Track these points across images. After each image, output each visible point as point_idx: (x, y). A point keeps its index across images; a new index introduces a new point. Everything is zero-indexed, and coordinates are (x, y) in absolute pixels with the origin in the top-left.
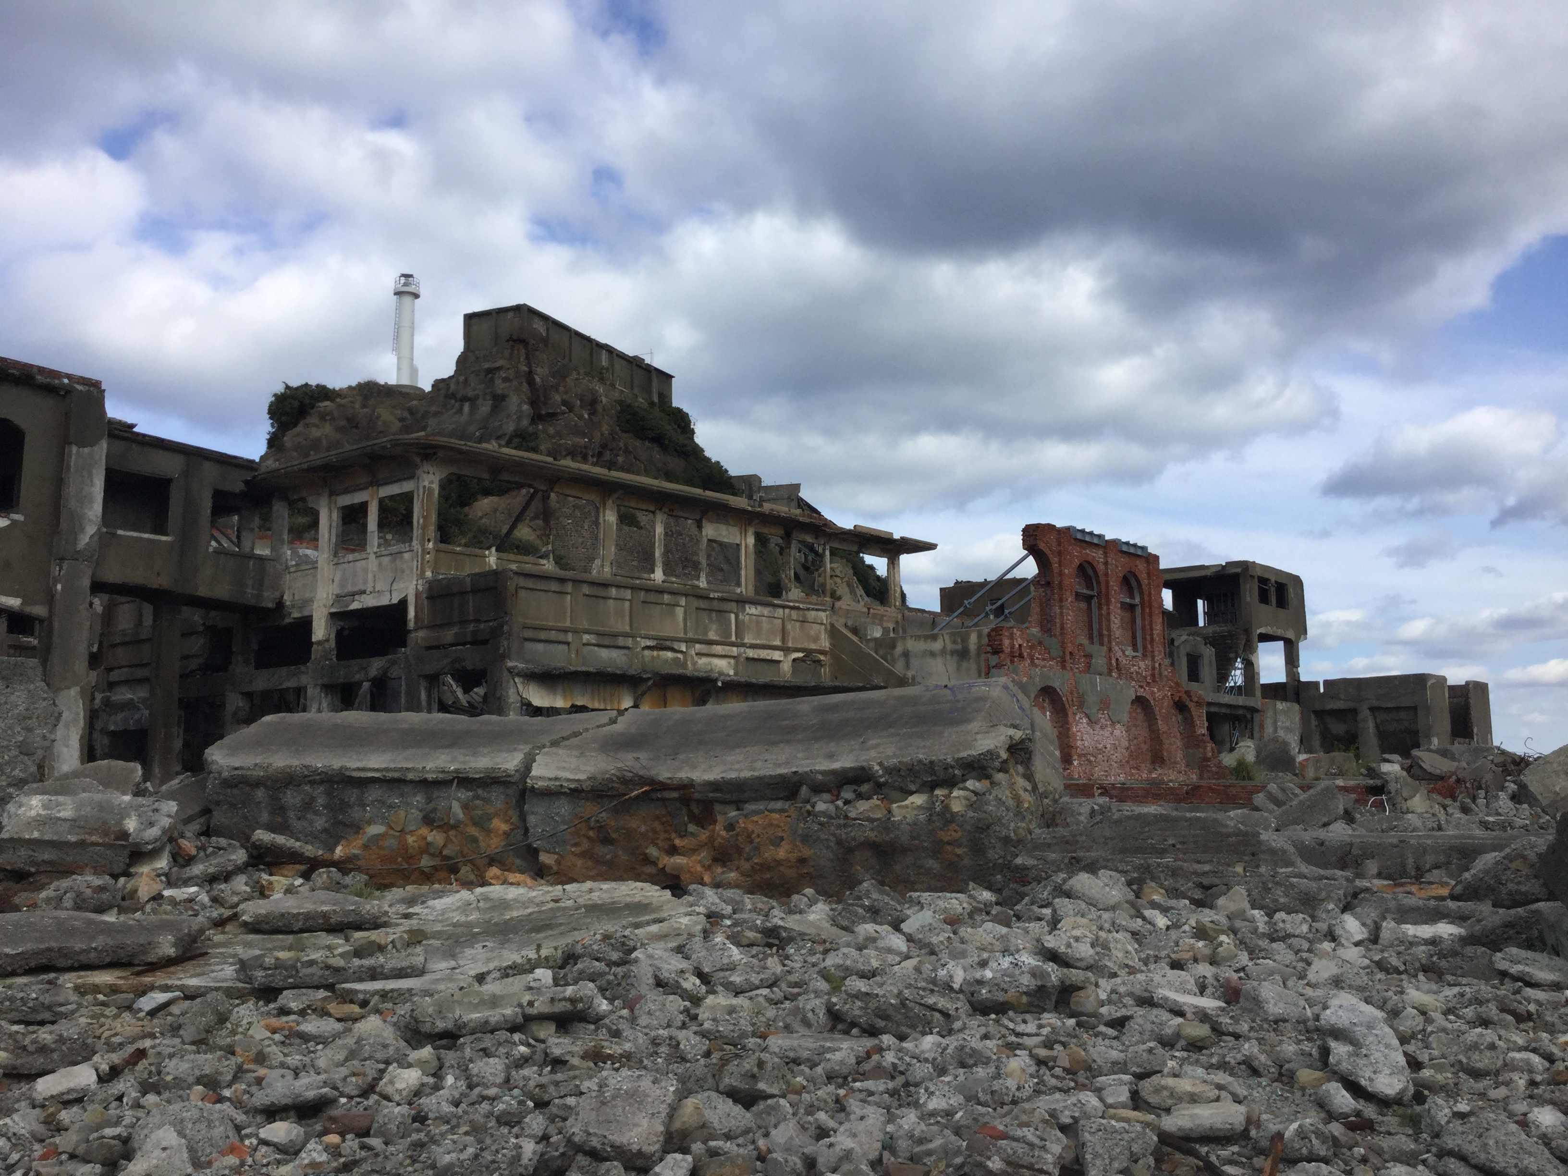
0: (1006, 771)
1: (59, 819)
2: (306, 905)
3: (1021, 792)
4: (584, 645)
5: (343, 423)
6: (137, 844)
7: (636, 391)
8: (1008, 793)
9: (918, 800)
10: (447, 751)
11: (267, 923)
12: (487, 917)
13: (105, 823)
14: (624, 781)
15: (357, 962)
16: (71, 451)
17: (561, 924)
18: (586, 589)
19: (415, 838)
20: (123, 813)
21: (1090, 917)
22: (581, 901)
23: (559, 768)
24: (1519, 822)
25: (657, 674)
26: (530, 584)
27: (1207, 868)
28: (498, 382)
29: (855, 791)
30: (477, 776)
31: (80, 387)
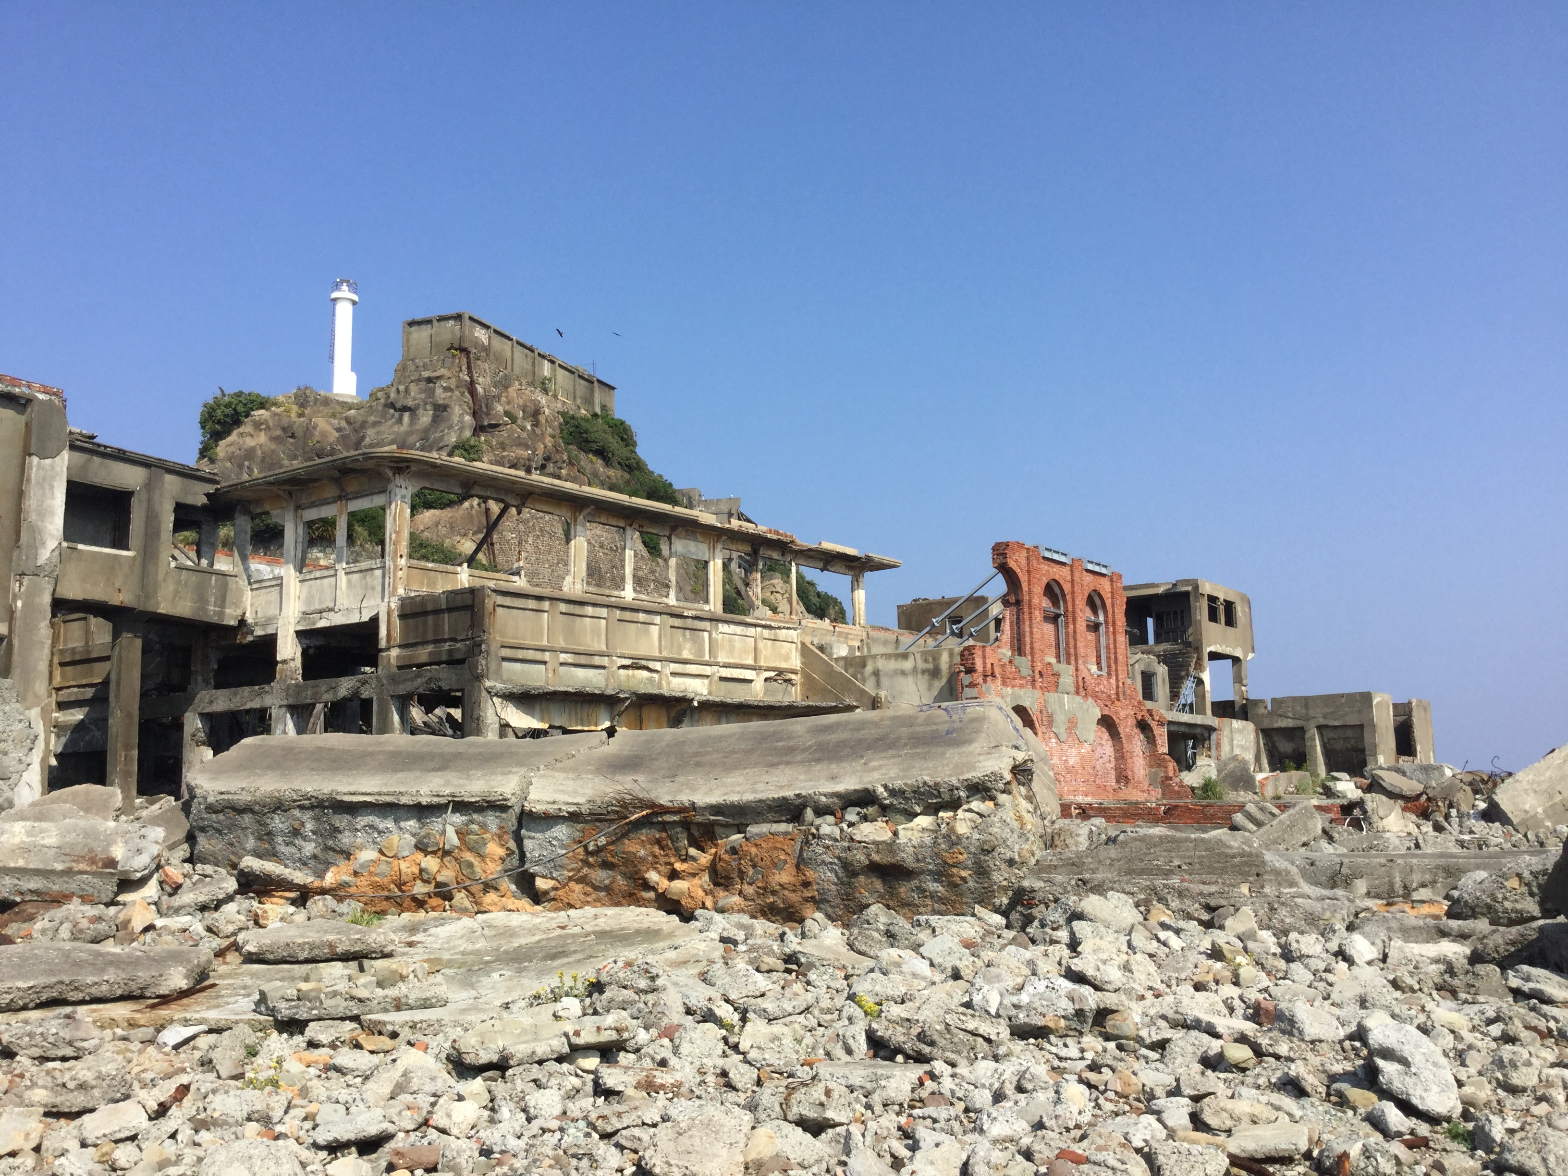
0: (1010, 793)
1: (43, 846)
2: (309, 934)
3: (1024, 814)
4: (561, 664)
5: (279, 432)
6: (126, 872)
7: (579, 401)
8: (1011, 814)
9: (924, 821)
10: (440, 773)
11: (272, 953)
12: (495, 944)
13: (91, 850)
14: (624, 805)
15: (380, 992)
16: (30, 463)
17: (575, 952)
18: (563, 607)
19: (407, 864)
20: (109, 841)
21: (1109, 939)
22: (589, 928)
23: (556, 791)
24: (1494, 841)
25: (634, 693)
26: (508, 601)
27: (1213, 889)
28: (439, 391)
29: (858, 814)
30: (473, 800)
31: (41, 396)
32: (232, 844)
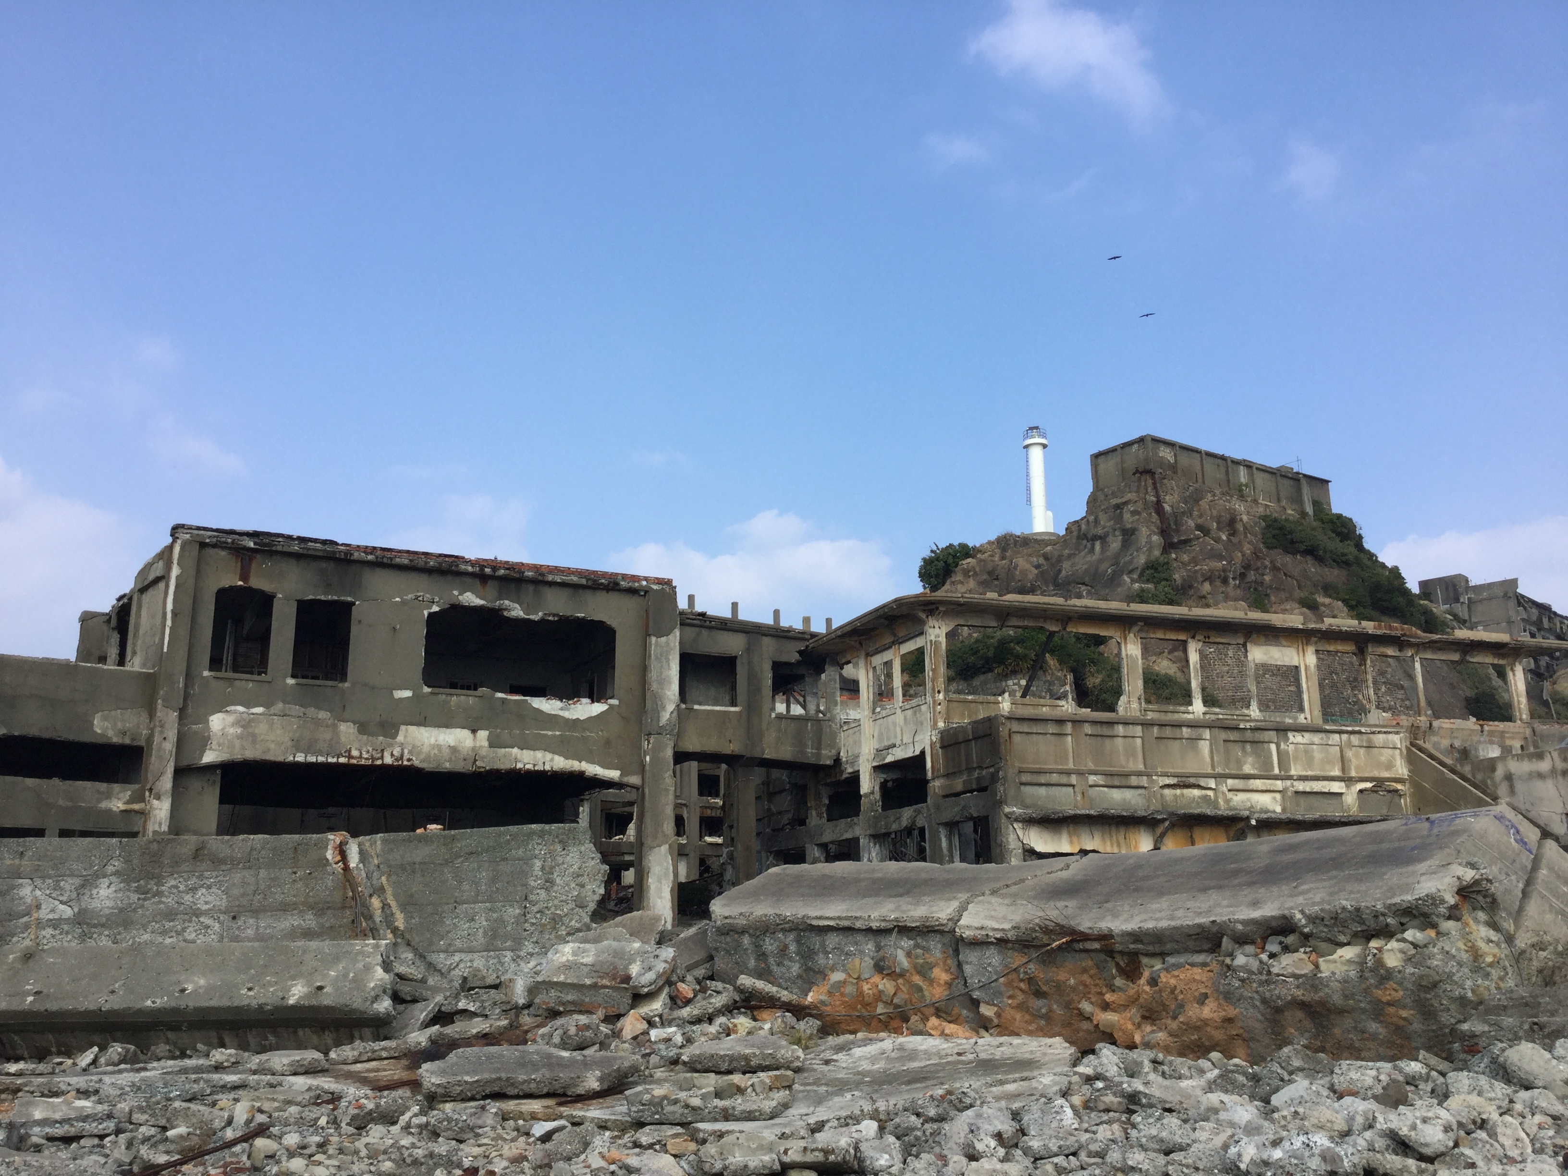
0: (1458, 919)
1: (582, 964)
4: (1090, 786)
5: (985, 577)
6: (635, 987)
7: (1284, 503)
8: (1461, 945)
9: (1348, 953)
10: (891, 899)
12: (889, 1066)
13: (615, 968)
14: (1046, 930)
15: (717, 1102)
16: (651, 642)
18: (1090, 730)
19: (869, 986)
20: (631, 961)
23: (986, 917)
25: (1178, 813)
26: (1025, 727)
28: (1127, 516)
29: (1281, 943)
30: (914, 925)
31: (655, 587)
32: (737, 963)
